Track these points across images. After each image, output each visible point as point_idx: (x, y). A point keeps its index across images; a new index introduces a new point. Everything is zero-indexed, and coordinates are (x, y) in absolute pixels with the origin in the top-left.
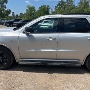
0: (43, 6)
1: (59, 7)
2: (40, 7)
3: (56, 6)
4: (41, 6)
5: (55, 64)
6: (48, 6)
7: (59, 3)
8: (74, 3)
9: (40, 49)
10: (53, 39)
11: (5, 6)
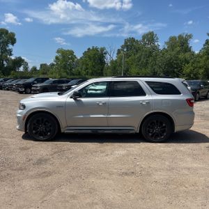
0: (91, 48)
1: (125, 50)
2: (87, 50)
3: (120, 48)
4: (89, 49)
5: (106, 132)
6: (102, 50)
7: (126, 43)
9: (89, 115)
10: (103, 104)
11: (10, 50)
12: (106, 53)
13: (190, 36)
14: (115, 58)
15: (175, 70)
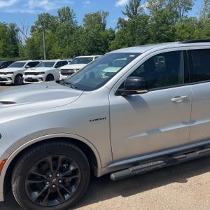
1: (40, 27)
6: (13, 26)
7: (40, 19)
8: (74, 20)
12: (17, 31)
13: (107, 14)
14: (29, 36)
15: (100, 48)
